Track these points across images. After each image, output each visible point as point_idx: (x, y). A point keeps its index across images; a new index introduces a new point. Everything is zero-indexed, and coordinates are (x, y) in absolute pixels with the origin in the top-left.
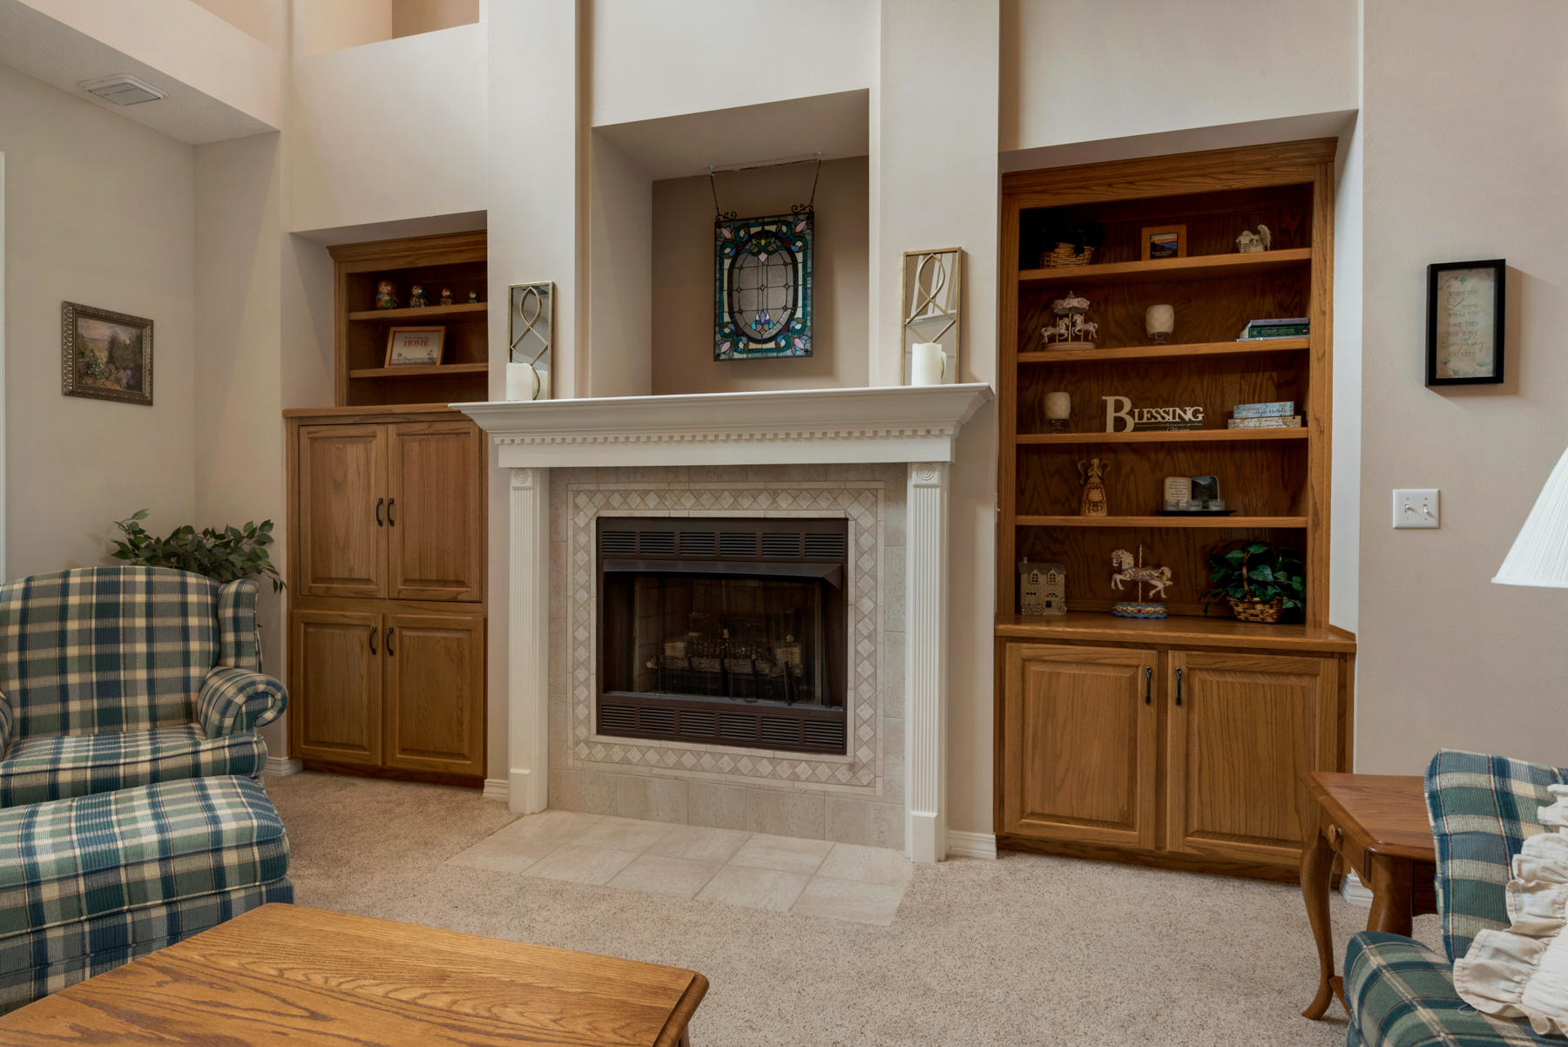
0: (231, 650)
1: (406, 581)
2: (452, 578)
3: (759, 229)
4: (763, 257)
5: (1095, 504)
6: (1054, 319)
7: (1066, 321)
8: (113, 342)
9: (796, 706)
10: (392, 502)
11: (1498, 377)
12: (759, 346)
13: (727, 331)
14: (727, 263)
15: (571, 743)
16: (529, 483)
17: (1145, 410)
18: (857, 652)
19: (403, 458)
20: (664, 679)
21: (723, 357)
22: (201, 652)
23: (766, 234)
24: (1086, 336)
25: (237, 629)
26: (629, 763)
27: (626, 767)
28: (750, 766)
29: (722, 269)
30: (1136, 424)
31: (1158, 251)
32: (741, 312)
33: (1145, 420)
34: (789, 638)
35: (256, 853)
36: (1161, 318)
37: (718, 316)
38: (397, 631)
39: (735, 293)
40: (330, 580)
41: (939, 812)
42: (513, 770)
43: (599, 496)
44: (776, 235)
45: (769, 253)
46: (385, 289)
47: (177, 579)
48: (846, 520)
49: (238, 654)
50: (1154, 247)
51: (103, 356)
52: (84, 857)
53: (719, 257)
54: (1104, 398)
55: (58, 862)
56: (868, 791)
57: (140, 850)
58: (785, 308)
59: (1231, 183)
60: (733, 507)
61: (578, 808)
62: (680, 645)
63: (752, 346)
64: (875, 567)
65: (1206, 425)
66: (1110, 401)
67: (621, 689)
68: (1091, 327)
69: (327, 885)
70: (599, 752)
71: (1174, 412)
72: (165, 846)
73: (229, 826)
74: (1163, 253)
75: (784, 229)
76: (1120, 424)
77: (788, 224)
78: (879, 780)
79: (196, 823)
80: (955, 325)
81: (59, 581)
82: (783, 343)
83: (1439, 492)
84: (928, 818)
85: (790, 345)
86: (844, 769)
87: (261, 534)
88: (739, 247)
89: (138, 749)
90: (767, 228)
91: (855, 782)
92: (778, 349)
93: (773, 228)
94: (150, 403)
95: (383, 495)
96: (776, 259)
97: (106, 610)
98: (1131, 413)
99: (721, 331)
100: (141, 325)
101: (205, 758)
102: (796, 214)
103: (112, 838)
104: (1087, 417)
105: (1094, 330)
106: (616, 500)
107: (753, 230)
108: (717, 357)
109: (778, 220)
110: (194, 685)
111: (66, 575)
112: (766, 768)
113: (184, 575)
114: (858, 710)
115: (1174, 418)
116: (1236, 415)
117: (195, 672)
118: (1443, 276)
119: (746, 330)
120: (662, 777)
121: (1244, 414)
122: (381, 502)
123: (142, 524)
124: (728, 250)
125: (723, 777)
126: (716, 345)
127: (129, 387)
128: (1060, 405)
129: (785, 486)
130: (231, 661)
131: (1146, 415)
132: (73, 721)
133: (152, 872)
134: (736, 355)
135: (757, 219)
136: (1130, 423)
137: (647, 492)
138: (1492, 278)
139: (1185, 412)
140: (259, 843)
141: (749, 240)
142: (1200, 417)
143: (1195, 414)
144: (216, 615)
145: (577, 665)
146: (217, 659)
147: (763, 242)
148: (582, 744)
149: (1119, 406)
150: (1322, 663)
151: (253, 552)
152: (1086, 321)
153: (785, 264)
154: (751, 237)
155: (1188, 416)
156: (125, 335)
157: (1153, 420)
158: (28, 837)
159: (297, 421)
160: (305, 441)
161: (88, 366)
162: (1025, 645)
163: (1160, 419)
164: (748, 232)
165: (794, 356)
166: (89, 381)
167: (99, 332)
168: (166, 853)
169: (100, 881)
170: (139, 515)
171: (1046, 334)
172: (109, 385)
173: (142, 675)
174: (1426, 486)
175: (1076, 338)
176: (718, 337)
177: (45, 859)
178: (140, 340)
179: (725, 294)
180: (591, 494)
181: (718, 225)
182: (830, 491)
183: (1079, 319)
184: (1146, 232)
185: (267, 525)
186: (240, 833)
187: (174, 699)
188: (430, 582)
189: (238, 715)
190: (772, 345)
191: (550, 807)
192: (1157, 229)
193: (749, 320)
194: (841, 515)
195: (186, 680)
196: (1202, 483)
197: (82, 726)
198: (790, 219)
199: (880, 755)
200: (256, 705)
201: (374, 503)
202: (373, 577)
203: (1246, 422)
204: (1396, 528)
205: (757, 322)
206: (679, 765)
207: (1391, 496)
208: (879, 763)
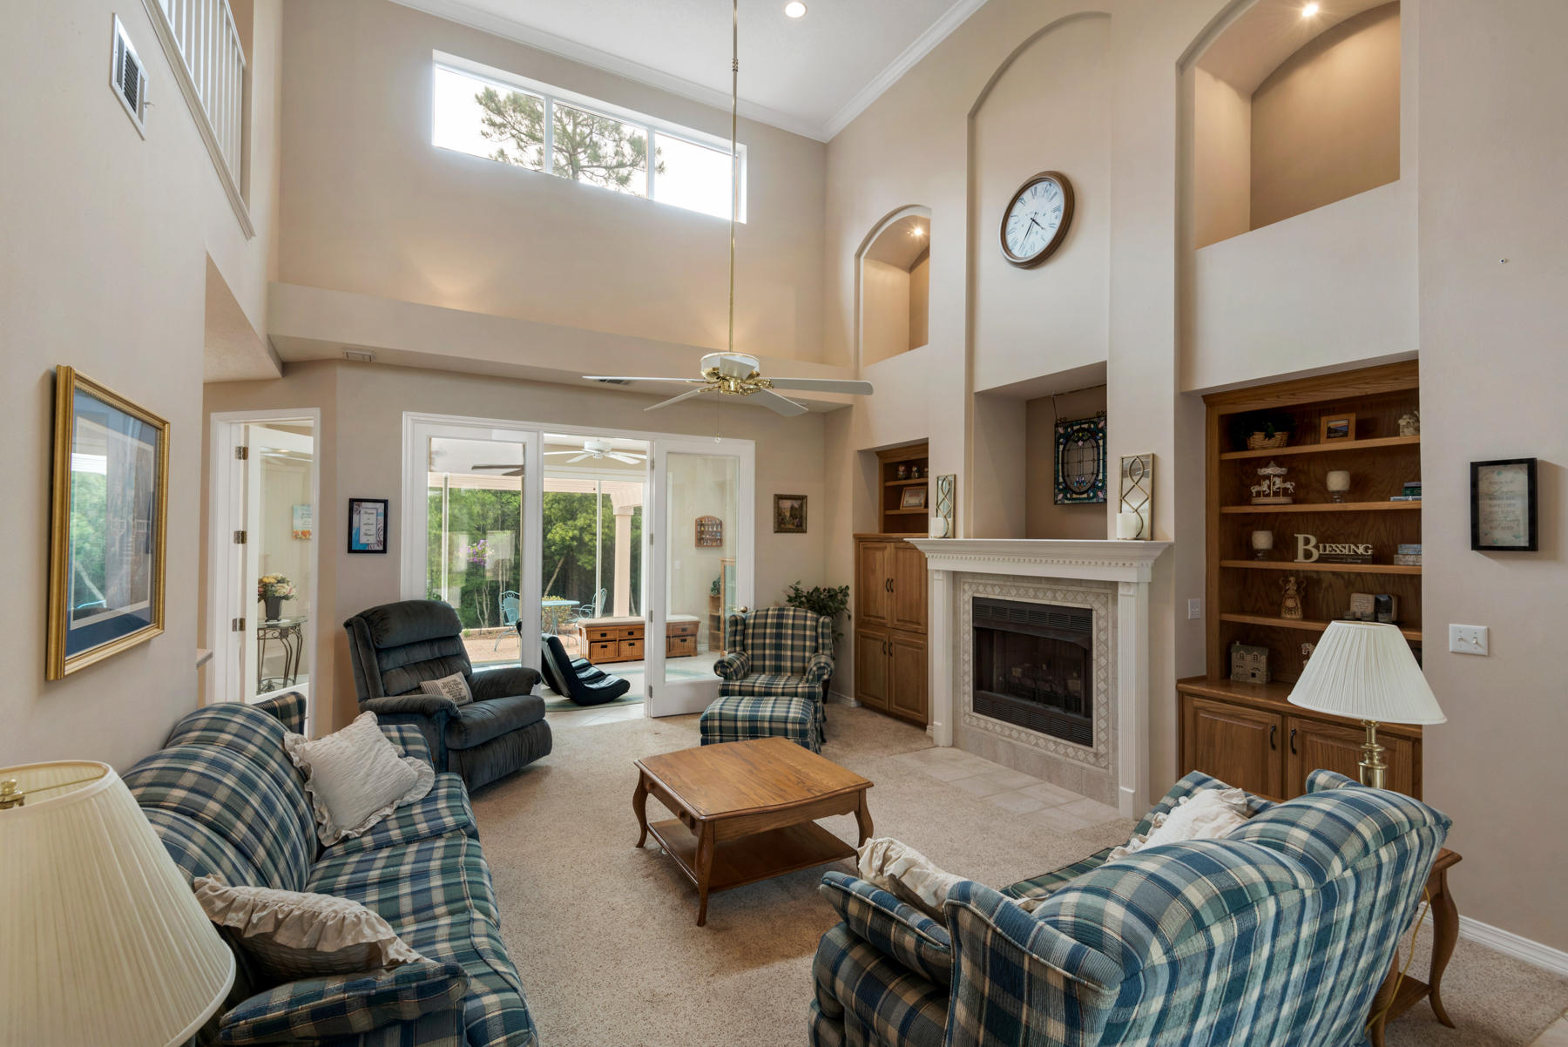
0: (821, 646)
1: (898, 620)
2: (915, 621)
3: (1078, 427)
4: (1080, 443)
5: (1290, 610)
6: (1259, 480)
7: (1267, 482)
8: (792, 508)
9: (1069, 714)
10: (892, 580)
11: (1533, 545)
12: (1078, 496)
13: (1061, 487)
14: (1061, 447)
15: (962, 714)
16: (941, 578)
17: (1327, 545)
18: (1097, 687)
19: (897, 559)
20: (1011, 688)
21: (1059, 502)
22: (810, 646)
23: (1083, 430)
24: (1285, 492)
25: (823, 638)
26: (987, 730)
27: (986, 732)
28: (1044, 744)
29: (1058, 452)
30: (1320, 554)
31: (1332, 434)
32: (1068, 476)
33: (1327, 552)
34: (1075, 675)
35: (798, 726)
36: (1337, 481)
37: (1056, 479)
38: (894, 645)
39: (1065, 465)
40: (870, 616)
41: (1137, 789)
42: (935, 723)
43: (974, 586)
44: (1088, 430)
45: (1084, 441)
46: (902, 468)
47: (804, 614)
48: (1092, 610)
49: (823, 648)
50: (1330, 430)
51: (788, 514)
52: (750, 715)
53: (1057, 444)
54: (1296, 535)
55: (743, 715)
56: (1104, 771)
57: (764, 717)
58: (1093, 474)
59: (1367, 390)
60: (1035, 597)
61: (966, 750)
62: (1020, 670)
63: (1075, 496)
64: (1107, 639)
65: (1376, 560)
66: (1301, 537)
67: (985, 690)
68: (1288, 485)
69: (839, 752)
70: (975, 722)
71: (1350, 547)
72: (771, 717)
73: (791, 715)
74: (1336, 435)
75: (1092, 426)
76: (1308, 555)
77: (1094, 423)
78: (1111, 766)
79: (783, 712)
80: (1148, 501)
81: (765, 613)
82: (1091, 495)
83: (1488, 630)
84: (1129, 793)
85: (1096, 496)
86: (1091, 755)
87: (844, 591)
88: (1068, 437)
89: (780, 683)
90: (1083, 426)
91: (1097, 764)
92: (1089, 498)
93: (1086, 426)
94: (806, 532)
95: (889, 577)
96: (1088, 444)
97: (779, 626)
98: (1317, 547)
99: (1058, 487)
100: (802, 499)
101: (800, 690)
102: (1099, 417)
103: (758, 711)
104: (1284, 547)
105: (1291, 488)
106: (981, 588)
107: (1075, 428)
108: (1056, 503)
109: (1089, 421)
110: (807, 660)
111: (768, 610)
112: (1052, 746)
113: (806, 612)
114: (1098, 723)
115: (1350, 551)
116: (1400, 552)
117: (807, 654)
118: (1483, 471)
119: (1071, 486)
120: (1003, 741)
121: (1405, 552)
122: (888, 580)
123: (799, 587)
124: (1061, 440)
125: (1031, 747)
126: (1056, 496)
127: (797, 526)
128: (1262, 540)
129: (1060, 587)
130: (821, 651)
131: (1328, 549)
132: (767, 669)
133: (766, 725)
134: (1066, 502)
135: (1077, 421)
136: (1316, 555)
137: (995, 585)
138: (1526, 471)
139: (1358, 547)
140: (799, 723)
141: (1073, 434)
142: (1370, 552)
143: (1366, 549)
144: (816, 631)
145: (965, 673)
146: (816, 650)
147: (1080, 435)
148: (967, 716)
149: (1307, 542)
150: (1398, 742)
151: (841, 600)
152: (1284, 482)
153: (1093, 447)
154: (1074, 432)
155: (1361, 550)
156: (796, 504)
157: (1333, 552)
158: (738, 706)
159: (860, 539)
160: (861, 550)
161: (782, 519)
162: (1196, 699)
163: (1338, 552)
164: (1072, 429)
165: (1098, 502)
166: (783, 526)
167: (787, 504)
168: (771, 720)
169: (753, 724)
170: (798, 583)
171: (1253, 491)
172: (790, 526)
173: (789, 653)
174: (1480, 624)
175: (1276, 494)
176: (1056, 491)
177: (740, 713)
178: (801, 505)
179: (1060, 465)
180: (970, 584)
181: (1057, 426)
182: (1083, 592)
183: (1278, 481)
184: (1324, 419)
185: (847, 587)
186: (794, 718)
187: (798, 665)
188: (906, 621)
189: (814, 676)
190: (1085, 496)
191: (953, 746)
192: (1333, 417)
193: (1074, 481)
194: (1089, 607)
195: (804, 657)
196: (1382, 599)
197: (769, 671)
198: (1096, 420)
199: (1111, 751)
200: (821, 672)
201: (886, 580)
202: (885, 616)
203: (1407, 557)
204: (1453, 652)
205: (1077, 482)
206: (1010, 736)
207: (1448, 628)
208: (1110, 756)
